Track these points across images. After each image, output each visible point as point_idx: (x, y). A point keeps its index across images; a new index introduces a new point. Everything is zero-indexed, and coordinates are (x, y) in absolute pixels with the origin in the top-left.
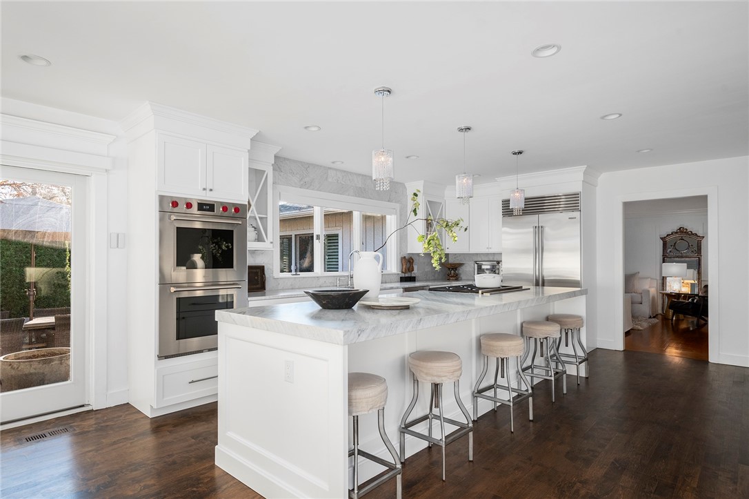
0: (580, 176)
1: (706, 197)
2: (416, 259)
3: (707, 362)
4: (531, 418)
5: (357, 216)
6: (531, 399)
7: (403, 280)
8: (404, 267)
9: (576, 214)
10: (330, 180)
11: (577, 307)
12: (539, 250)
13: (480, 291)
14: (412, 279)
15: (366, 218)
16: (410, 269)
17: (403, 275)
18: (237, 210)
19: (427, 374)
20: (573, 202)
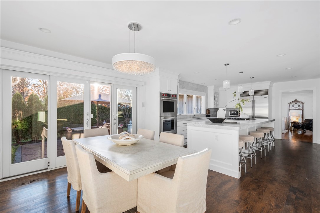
0: (269, 84)
1: (312, 90)
2: (211, 110)
3: (312, 143)
4: (265, 155)
5: (194, 96)
6: (265, 150)
7: (207, 116)
8: (207, 112)
9: (267, 96)
10: (189, 86)
11: (272, 125)
12: (253, 107)
13: (245, 119)
14: (209, 116)
15: (189, 96)
16: (209, 113)
17: (207, 115)
18: (175, 96)
19: (246, 140)
20: (265, 92)
